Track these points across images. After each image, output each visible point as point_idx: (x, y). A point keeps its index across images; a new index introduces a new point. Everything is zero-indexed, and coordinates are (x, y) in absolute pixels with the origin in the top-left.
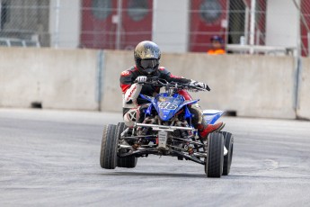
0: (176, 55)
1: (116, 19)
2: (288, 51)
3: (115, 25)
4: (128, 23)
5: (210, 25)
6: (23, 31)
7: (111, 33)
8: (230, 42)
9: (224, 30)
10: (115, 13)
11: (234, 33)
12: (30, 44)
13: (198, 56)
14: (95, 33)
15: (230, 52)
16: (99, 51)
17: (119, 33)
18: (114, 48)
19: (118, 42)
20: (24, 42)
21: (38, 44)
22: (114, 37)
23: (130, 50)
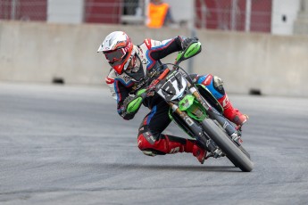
2: (183, 23)
8: (125, 13)
9: (119, 2)
11: (130, 5)
15: (125, 23)
17: (14, 3)
18: (9, 18)
19: (13, 12)
22: (9, 8)
23: (24, 20)
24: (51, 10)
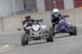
0: (71, 9)
1: (54, 2)
3: (54, 4)
6: (30, 9)
10: (54, 1)
12: (33, 12)
13: (77, 9)
14: (49, 7)
16: (51, 11)
17: (55, 6)
20: (31, 12)
21: (35, 12)
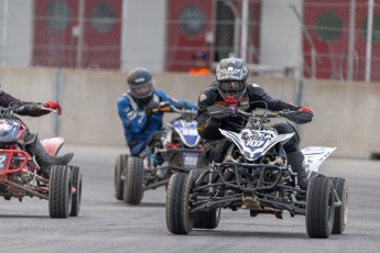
1: (77, 31)
2: (288, 71)
3: (76, 38)
4: (91, 35)
5: (191, 38)
7: (71, 48)
8: (217, 59)
9: (209, 45)
10: (75, 23)
11: (222, 49)
14: (51, 47)
16: (56, 70)
17: (80, 48)
18: (74, 66)
19: (79, 58)
22: (74, 53)
23: (93, 68)
24: (126, 56)
